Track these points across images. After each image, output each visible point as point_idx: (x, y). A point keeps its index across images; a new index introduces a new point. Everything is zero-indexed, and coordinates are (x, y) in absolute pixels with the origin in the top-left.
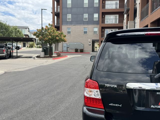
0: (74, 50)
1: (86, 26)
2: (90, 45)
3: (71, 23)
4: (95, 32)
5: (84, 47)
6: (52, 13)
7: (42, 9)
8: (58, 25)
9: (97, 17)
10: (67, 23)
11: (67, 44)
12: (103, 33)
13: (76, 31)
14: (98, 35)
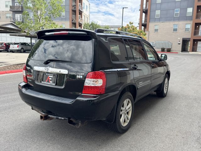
0: (161, 49)
1: (176, 23)
2: (180, 44)
3: (159, 20)
4: (187, 30)
5: (172, 46)
6: (140, 10)
7: (123, 8)
8: (145, 23)
9: (191, 11)
10: (155, 20)
11: (153, 43)
12: (197, 30)
13: (164, 28)
14: (191, 32)
